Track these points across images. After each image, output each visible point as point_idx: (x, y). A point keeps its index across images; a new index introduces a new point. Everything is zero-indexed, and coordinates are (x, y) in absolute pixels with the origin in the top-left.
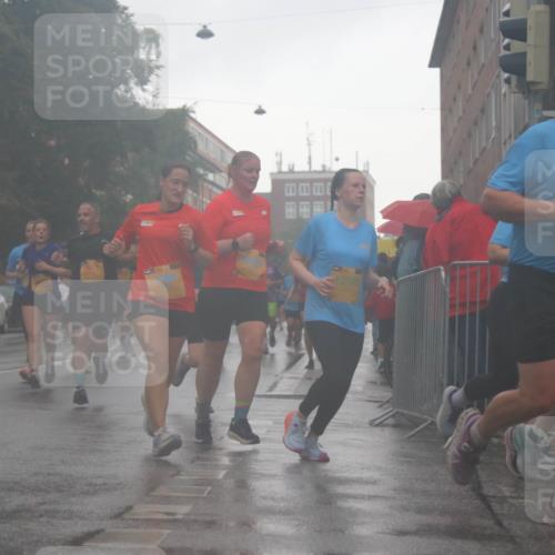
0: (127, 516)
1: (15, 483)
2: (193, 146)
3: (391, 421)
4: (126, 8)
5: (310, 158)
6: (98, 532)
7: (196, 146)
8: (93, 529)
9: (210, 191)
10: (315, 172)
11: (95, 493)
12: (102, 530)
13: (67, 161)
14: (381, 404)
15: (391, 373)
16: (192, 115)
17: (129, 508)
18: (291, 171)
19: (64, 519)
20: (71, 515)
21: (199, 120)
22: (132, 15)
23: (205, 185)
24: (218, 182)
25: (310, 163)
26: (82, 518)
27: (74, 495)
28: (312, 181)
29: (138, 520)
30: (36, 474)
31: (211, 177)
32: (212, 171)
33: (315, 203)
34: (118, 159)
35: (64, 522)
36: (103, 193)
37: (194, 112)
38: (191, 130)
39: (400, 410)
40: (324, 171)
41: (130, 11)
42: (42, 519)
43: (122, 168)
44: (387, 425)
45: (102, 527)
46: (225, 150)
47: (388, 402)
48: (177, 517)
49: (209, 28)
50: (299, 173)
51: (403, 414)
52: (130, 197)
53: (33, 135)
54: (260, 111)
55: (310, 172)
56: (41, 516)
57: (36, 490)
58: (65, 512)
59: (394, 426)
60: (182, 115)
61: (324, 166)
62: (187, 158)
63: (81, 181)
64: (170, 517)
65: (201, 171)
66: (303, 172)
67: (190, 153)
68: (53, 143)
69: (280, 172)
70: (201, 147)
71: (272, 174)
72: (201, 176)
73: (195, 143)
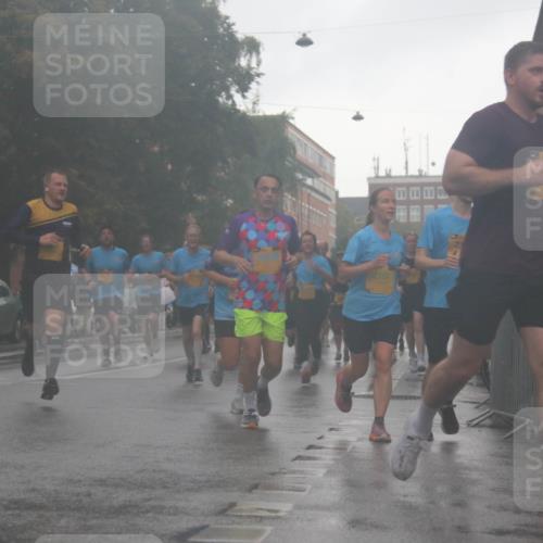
0: (229, 512)
1: (122, 479)
2: (292, 152)
3: (488, 422)
4: (227, 18)
5: (407, 163)
6: (203, 528)
7: (295, 152)
8: (197, 525)
9: (309, 195)
10: (412, 177)
11: (199, 490)
12: (207, 526)
13: (170, 167)
14: (478, 405)
15: (487, 374)
16: (291, 121)
17: (232, 505)
18: (388, 176)
19: (170, 514)
20: (176, 511)
21: (298, 126)
22: (233, 24)
23: (304, 189)
24: (316, 187)
25: (407, 168)
26: (187, 514)
27: (178, 491)
28: (409, 186)
29: (241, 516)
30: (142, 471)
31: (309, 181)
32: (310, 176)
33: (412, 207)
34: (220, 164)
35: (170, 518)
36: (204, 198)
37: (293, 118)
38: (290, 136)
39: (497, 411)
40: (421, 176)
41: (231, 21)
42: (150, 515)
43: (223, 174)
44: (483, 426)
45: (206, 523)
46: (324, 155)
47: (485, 403)
48: (279, 514)
49: (309, 36)
50: (396, 177)
51: (500, 416)
52: (230, 201)
53: (137, 141)
54: (358, 117)
55: (406, 177)
56: (148, 512)
57: (142, 486)
58: (171, 507)
59: (491, 427)
60: (282, 121)
61: (420, 171)
62: (287, 163)
63: (184, 186)
64: (273, 514)
65: (300, 176)
66: (401, 177)
67: (290, 159)
68: (156, 149)
69: (377, 177)
70: (300, 152)
71: (369, 179)
72: (300, 180)
73: (294, 149)
